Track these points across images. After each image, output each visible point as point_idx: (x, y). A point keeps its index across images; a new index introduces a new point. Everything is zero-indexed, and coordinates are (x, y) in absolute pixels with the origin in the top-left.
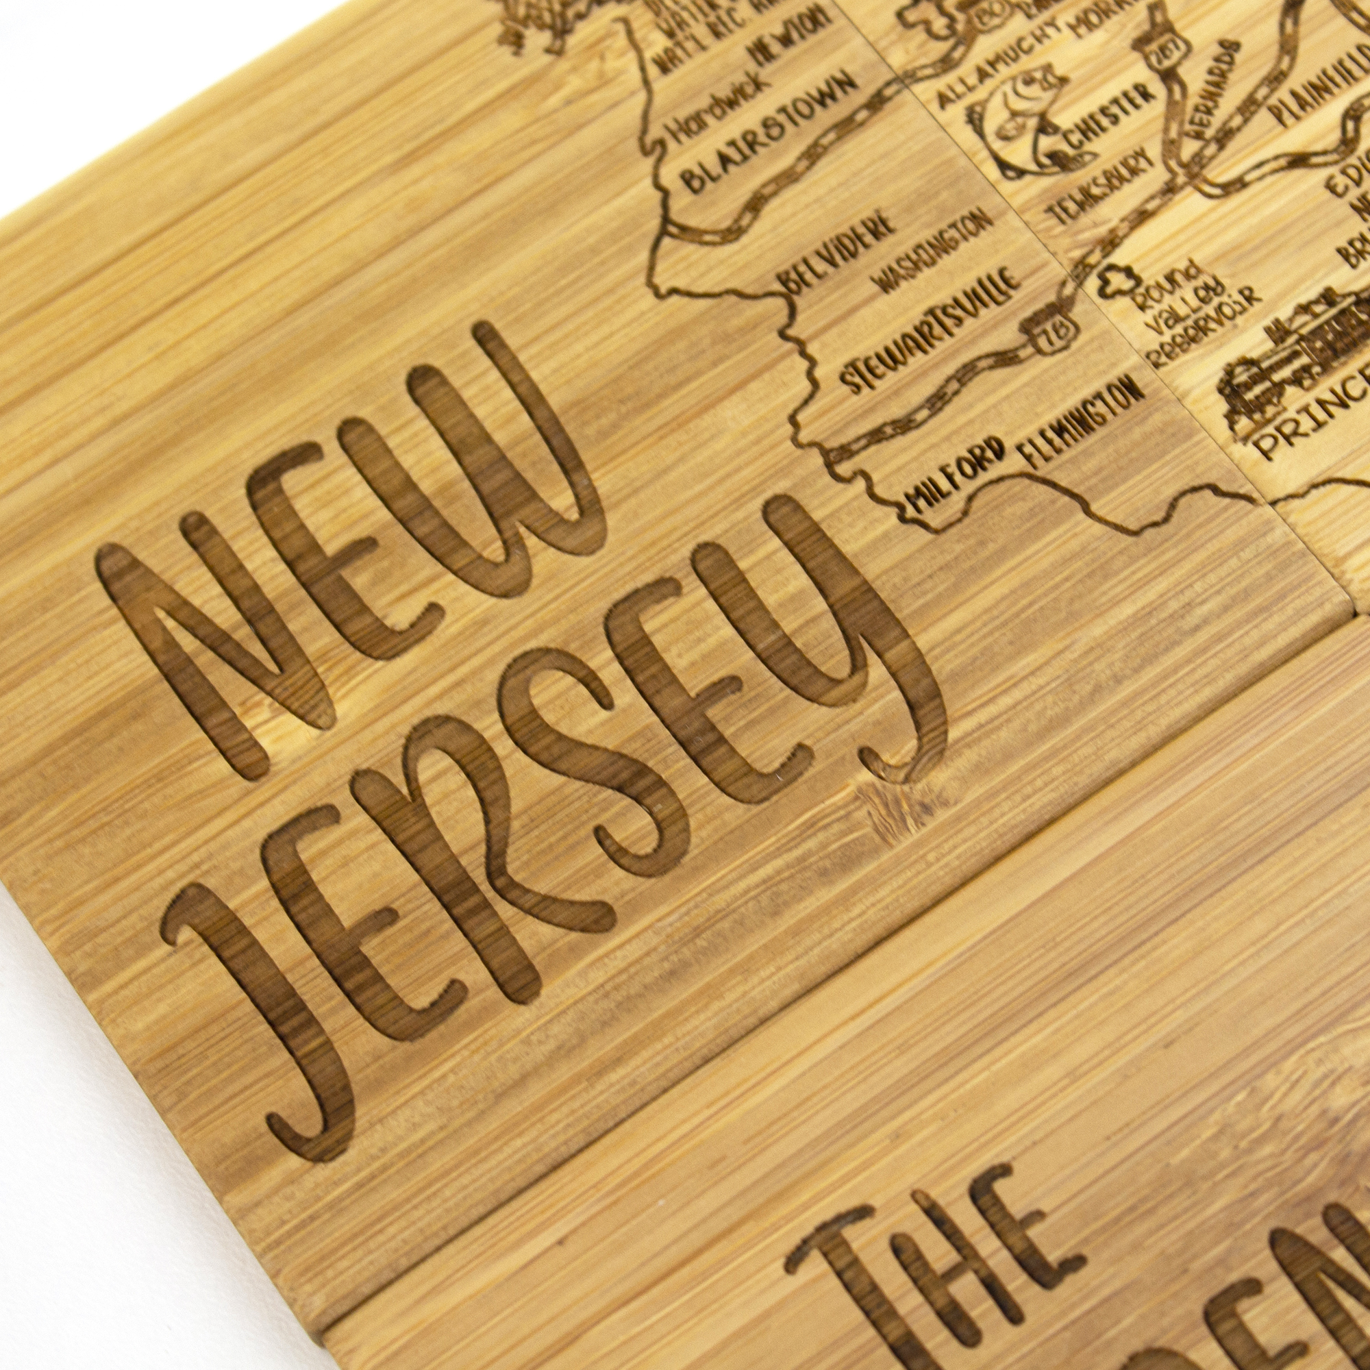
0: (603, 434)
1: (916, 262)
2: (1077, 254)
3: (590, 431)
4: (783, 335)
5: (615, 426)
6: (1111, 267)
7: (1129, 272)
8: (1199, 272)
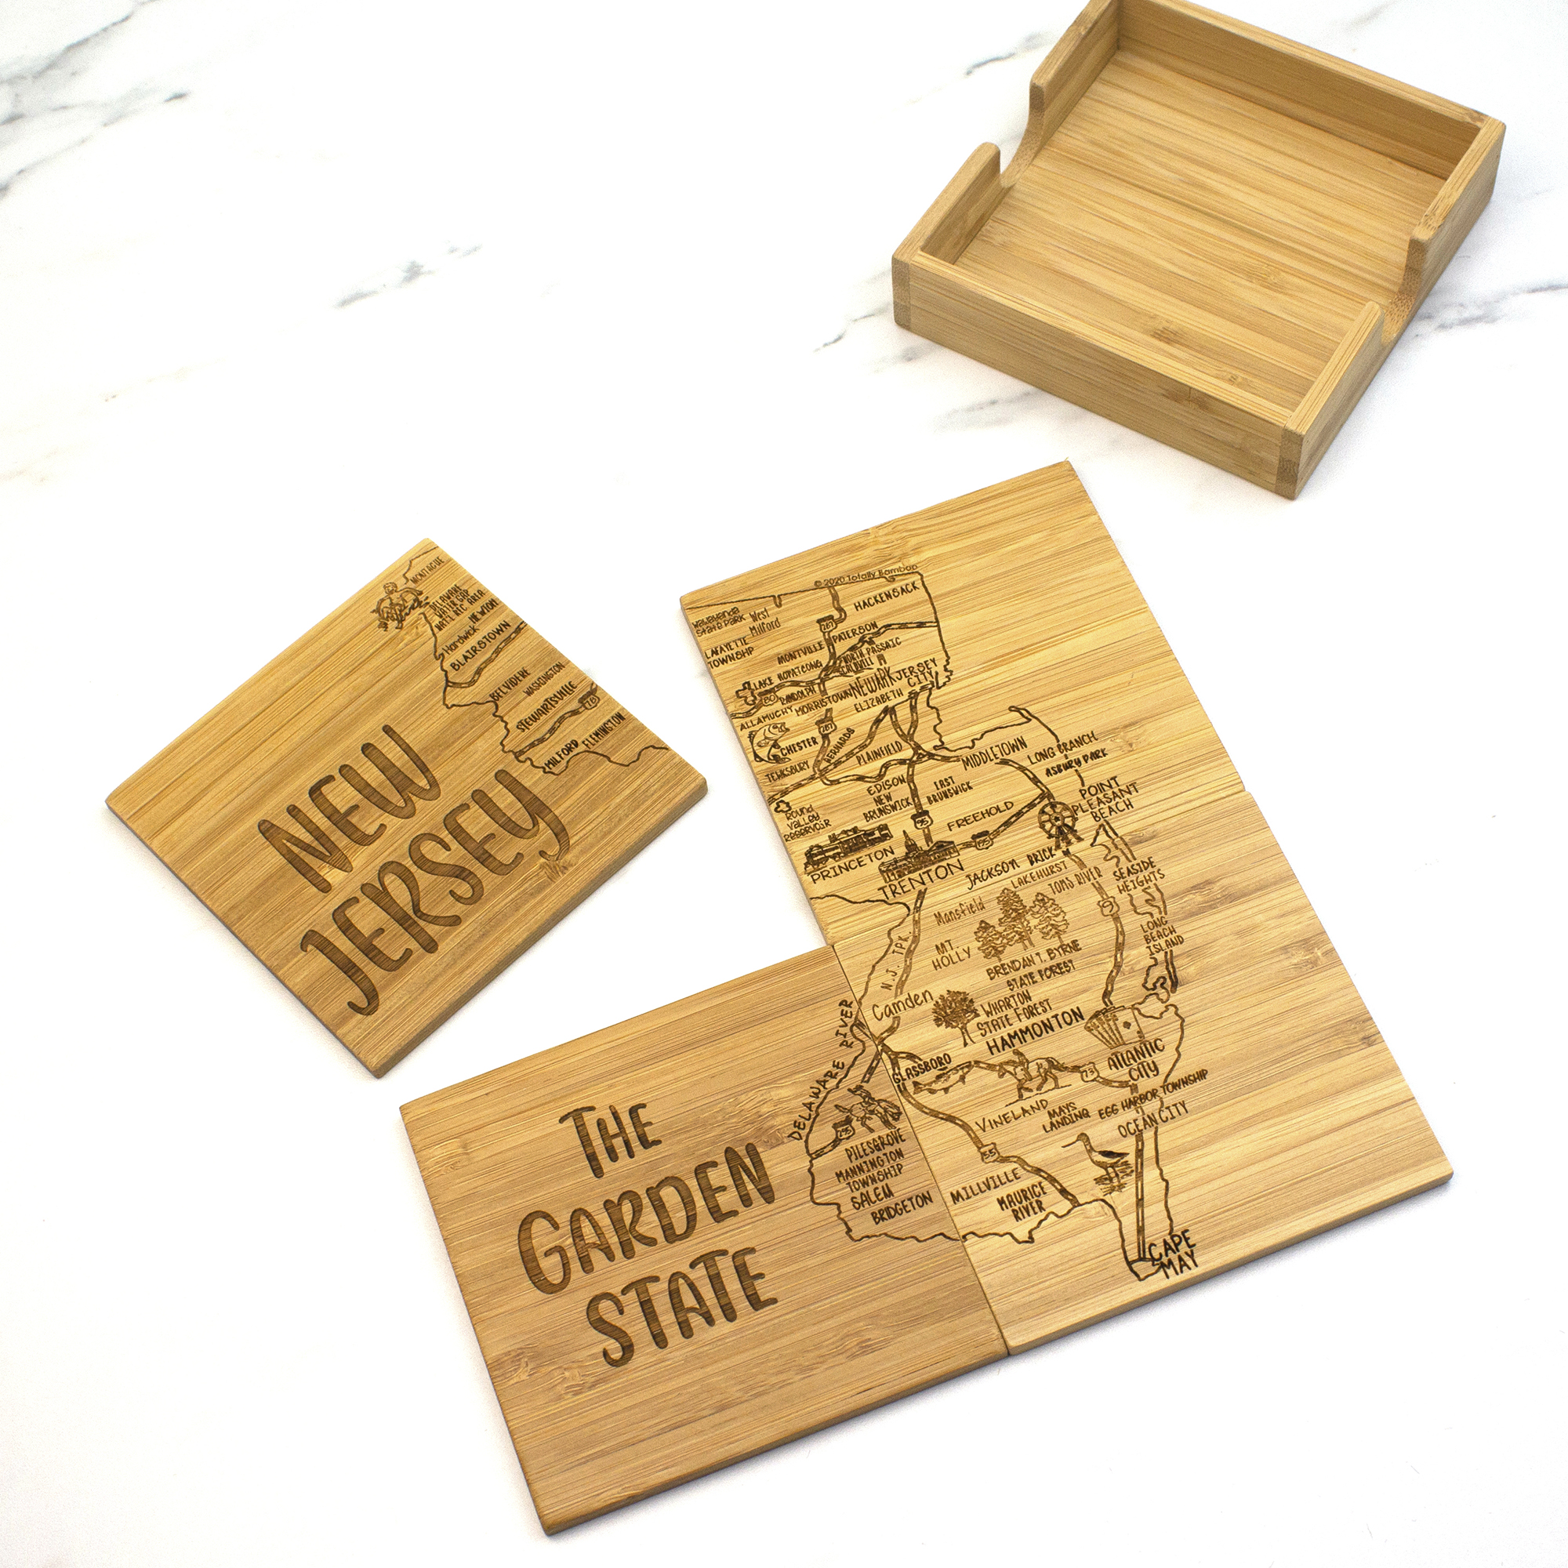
1: (539, 684)
2: (772, 794)
4: (494, 715)
6: (781, 801)
7: (787, 804)
8: (813, 810)
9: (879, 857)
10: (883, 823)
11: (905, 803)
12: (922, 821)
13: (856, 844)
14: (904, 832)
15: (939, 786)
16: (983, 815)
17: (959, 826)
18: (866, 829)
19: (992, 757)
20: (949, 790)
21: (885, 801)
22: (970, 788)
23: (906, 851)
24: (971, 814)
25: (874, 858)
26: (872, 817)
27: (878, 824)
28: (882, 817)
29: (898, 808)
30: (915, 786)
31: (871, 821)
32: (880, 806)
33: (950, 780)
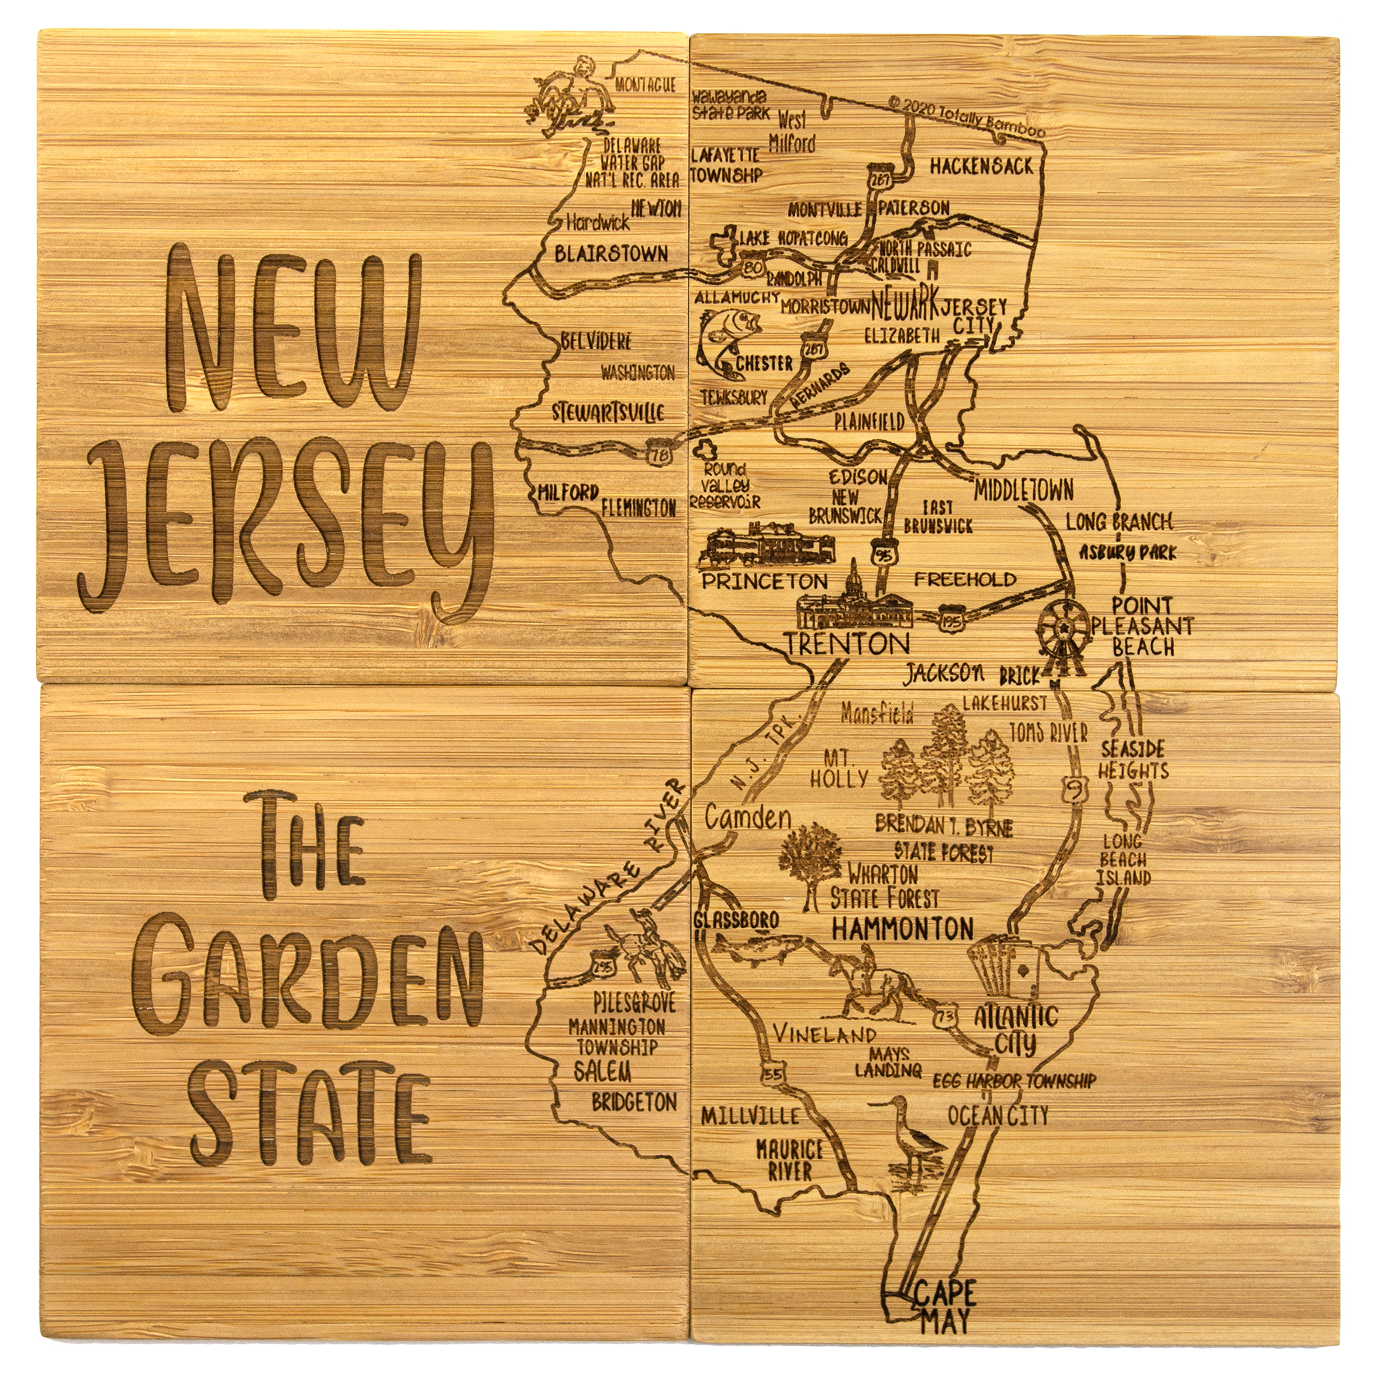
0: (433, 355)
1: (627, 373)
2: (699, 423)
3: (428, 348)
4: (544, 364)
5: (440, 354)
6: (708, 441)
7: (714, 449)
8: (744, 473)
9: (805, 584)
10: (831, 533)
11: (872, 516)
12: (884, 554)
13: (783, 551)
14: (854, 560)
15: (929, 509)
16: (969, 579)
17: (931, 582)
18: (804, 533)
19: (1019, 495)
20: (939, 521)
21: (847, 500)
22: (969, 530)
23: (845, 590)
24: (954, 571)
25: (797, 584)
26: (819, 518)
27: (822, 533)
28: (832, 524)
29: (860, 520)
30: (896, 494)
31: (816, 525)
32: (837, 507)
33: (946, 507)
